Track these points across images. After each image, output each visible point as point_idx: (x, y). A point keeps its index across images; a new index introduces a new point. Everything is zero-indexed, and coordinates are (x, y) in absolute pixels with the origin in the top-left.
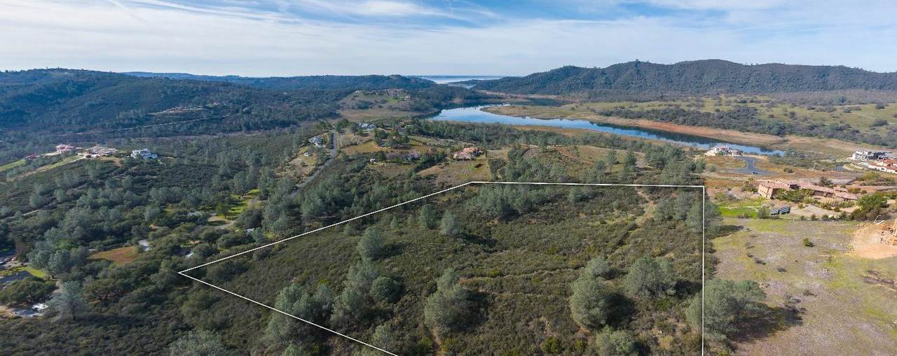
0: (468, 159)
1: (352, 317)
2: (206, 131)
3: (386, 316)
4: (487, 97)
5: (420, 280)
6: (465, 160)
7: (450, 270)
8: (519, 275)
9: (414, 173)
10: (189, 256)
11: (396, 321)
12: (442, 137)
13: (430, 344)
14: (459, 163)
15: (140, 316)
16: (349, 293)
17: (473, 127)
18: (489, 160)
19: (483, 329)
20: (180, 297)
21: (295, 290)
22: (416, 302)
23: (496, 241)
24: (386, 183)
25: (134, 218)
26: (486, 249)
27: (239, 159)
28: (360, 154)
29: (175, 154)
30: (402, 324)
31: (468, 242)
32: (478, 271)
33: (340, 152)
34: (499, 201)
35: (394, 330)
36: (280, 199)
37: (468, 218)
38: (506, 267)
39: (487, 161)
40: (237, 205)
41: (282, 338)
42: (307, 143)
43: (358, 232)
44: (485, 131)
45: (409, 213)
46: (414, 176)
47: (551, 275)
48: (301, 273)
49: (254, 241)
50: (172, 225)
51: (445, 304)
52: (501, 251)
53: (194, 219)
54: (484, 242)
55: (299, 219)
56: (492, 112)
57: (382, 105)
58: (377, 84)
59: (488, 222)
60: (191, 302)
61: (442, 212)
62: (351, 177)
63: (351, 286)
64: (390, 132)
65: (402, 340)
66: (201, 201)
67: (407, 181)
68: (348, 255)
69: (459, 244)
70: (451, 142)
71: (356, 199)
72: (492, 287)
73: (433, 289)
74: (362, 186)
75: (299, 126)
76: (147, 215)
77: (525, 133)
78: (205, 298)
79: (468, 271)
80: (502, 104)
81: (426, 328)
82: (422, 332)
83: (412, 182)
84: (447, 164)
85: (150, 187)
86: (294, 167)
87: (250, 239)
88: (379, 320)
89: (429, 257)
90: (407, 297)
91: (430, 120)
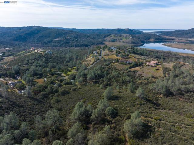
0: (153, 66)
1: (98, 119)
2: (65, 46)
3: (110, 122)
4: (166, 39)
5: (124, 112)
6: (151, 66)
7: (137, 112)
8: (169, 122)
9: (128, 69)
10: (55, 85)
11: (112, 126)
12: (142, 55)
13: (124, 139)
14: (149, 67)
15: (42, 100)
16: (98, 110)
17: (157, 52)
18: (163, 68)
19: (147, 141)
20: (51, 97)
21: (81, 104)
22: (121, 121)
23: (160, 104)
24: (118, 71)
25: (44, 71)
26: (154, 107)
27: (72, 56)
28: (109, 59)
29: (56, 53)
30: (115, 128)
31: (147, 102)
32: (149, 115)
33: (103, 57)
34: (164, 87)
35: (111, 129)
36: (81, 72)
37: (149, 92)
38: (163, 117)
39: (162, 68)
40: (70, 72)
41: (75, 119)
42: (92, 53)
43: (104, 88)
44: (163, 54)
45: (125, 85)
46: (128, 70)
47: (186, 127)
48: (84, 98)
49: (72, 84)
50: (52, 75)
51: (133, 125)
52: (162, 110)
53: (58, 74)
54: (155, 104)
55: (86, 79)
56: (168, 46)
57: (120, 41)
58: (120, 32)
59: (158, 95)
60: (54, 100)
61: (138, 87)
62: (105, 67)
63: (99, 108)
64: (122, 51)
65: (114, 134)
66: (60, 68)
67: (125, 72)
68: (100, 96)
69: (143, 102)
70: (147, 58)
71: (106, 76)
72: (155, 124)
73: (129, 118)
74: (108, 71)
75: (91, 47)
76: (47, 70)
77: (183, 57)
78: (57, 99)
79: (146, 114)
80: (173, 42)
81: (123, 132)
82: (122, 133)
83: (127, 72)
84: (143, 67)
85: (49, 62)
86: (87, 61)
87: (71, 83)
88: (107, 123)
89: (129, 104)
90: (118, 118)
91: (139, 48)
